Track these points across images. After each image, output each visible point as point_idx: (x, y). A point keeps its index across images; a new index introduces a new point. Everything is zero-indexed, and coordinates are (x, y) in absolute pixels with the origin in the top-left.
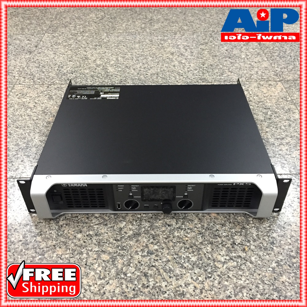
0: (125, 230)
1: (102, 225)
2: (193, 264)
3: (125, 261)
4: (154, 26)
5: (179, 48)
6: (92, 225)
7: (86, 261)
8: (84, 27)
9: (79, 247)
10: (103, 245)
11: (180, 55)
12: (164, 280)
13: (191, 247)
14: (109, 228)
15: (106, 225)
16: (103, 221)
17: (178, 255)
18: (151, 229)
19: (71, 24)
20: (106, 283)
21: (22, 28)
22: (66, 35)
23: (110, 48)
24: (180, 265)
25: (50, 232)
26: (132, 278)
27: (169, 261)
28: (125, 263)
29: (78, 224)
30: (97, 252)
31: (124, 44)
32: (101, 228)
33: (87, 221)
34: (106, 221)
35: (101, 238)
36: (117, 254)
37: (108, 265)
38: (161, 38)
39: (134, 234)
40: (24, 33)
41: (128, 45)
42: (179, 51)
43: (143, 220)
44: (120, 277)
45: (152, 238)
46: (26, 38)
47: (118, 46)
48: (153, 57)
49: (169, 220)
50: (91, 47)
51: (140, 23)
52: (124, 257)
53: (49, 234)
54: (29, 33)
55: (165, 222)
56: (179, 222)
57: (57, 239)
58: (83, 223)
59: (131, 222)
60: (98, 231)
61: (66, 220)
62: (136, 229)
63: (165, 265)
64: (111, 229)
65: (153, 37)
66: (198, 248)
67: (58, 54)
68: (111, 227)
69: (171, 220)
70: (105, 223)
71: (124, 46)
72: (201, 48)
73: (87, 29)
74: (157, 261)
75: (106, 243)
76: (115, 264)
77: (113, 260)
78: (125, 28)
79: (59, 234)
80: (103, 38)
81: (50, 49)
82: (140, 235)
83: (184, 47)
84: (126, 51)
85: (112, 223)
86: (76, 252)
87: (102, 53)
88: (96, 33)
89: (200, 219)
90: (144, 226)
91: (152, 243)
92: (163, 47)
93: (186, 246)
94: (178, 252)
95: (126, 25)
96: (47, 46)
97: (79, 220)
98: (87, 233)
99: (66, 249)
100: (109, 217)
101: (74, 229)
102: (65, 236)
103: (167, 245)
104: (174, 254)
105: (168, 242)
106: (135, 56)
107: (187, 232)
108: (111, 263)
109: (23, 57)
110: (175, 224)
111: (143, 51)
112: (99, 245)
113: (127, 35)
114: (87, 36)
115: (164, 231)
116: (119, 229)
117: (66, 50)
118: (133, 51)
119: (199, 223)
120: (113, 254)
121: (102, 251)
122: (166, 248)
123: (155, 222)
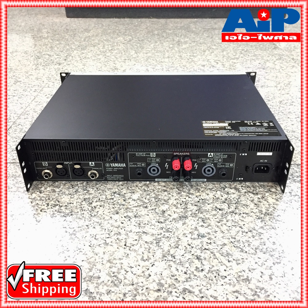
0: (169, 212)
1: (141, 207)
2: (256, 249)
3: (172, 243)
4: (182, 46)
5: (210, 62)
6: (129, 207)
7: (126, 242)
8: (113, 46)
9: (116, 227)
10: (145, 226)
11: (212, 67)
12: (222, 264)
13: (251, 231)
14: (149, 210)
15: (146, 207)
16: (142, 203)
17: (235, 238)
18: (199, 212)
19: (99, 44)
20: (151, 265)
21: (51, 46)
22: (95, 52)
23: (140, 61)
24: (240, 250)
25: (82, 212)
26: (182, 261)
27: (225, 244)
28: (172, 245)
29: (114, 206)
30: (138, 233)
31: (154, 59)
32: (140, 210)
33: (124, 203)
34: (146, 203)
35: (141, 219)
36: (162, 235)
37: (151, 246)
38: (190, 54)
39: (180, 217)
40: (53, 50)
41: (158, 60)
42: (210, 63)
43: (189, 203)
44: (168, 259)
45: (201, 221)
46: (56, 54)
47: (147, 60)
48: (184, 68)
49: (220, 205)
50: (120, 60)
51: (168, 44)
52: (170, 239)
53: (81, 214)
54: (58, 50)
55: (214, 207)
56: (231, 206)
57: (91, 219)
58: (120, 205)
59: (175, 206)
60: (137, 213)
61: (100, 201)
62: (182, 212)
63: (221, 248)
64: (152, 211)
65: (181, 54)
66: (259, 232)
67: (87, 65)
68: (152, 209)
69: (221, 204)
70: (145, 206)
71: (153, 60)
72: (232, 62)
73: (116, 48)
74: (211, 244)
75: (148, 224)
76: (159, 245)
77: (158, 241)
78: (153, 47)
79: (93, 215)
80: (131, 54)
81: (79, 62)
82: (187, 218)
83: (215, 61)
84: (156, 63)
85: (153, 205)
86: (113, 233)
87: (131, 65)
88: (124, 51)
89: (256, 204)
90: (190, 209)
91: (202, 226)
92: (193, 61)
93: (243, 230)
94: (235, 236)
95: (154, 45)
96: (76, 59)
97: (115, 202)
98: (125, 215)
99: (101, 230)
100: (149, 200)
101: (109, 211)
102: (100, 217)
103: (220, 228)
104: (230, 238)
105: (222, 225)
106: (166, 67)
107: (243, 217)
108: (155, 244)
109: (52, 67)
110: (227, 209)
111: (173, 64)
112: (139, 227)
113: (156, 52)
114: (117, 53)
115: (215, 215)
116: (162, 211)
117: (96, 63)
118: (163, 64)
119: (256, 208)
120: (157, 235)
121: (144, 232)
122: (219, 232)
123: (203, 206)
